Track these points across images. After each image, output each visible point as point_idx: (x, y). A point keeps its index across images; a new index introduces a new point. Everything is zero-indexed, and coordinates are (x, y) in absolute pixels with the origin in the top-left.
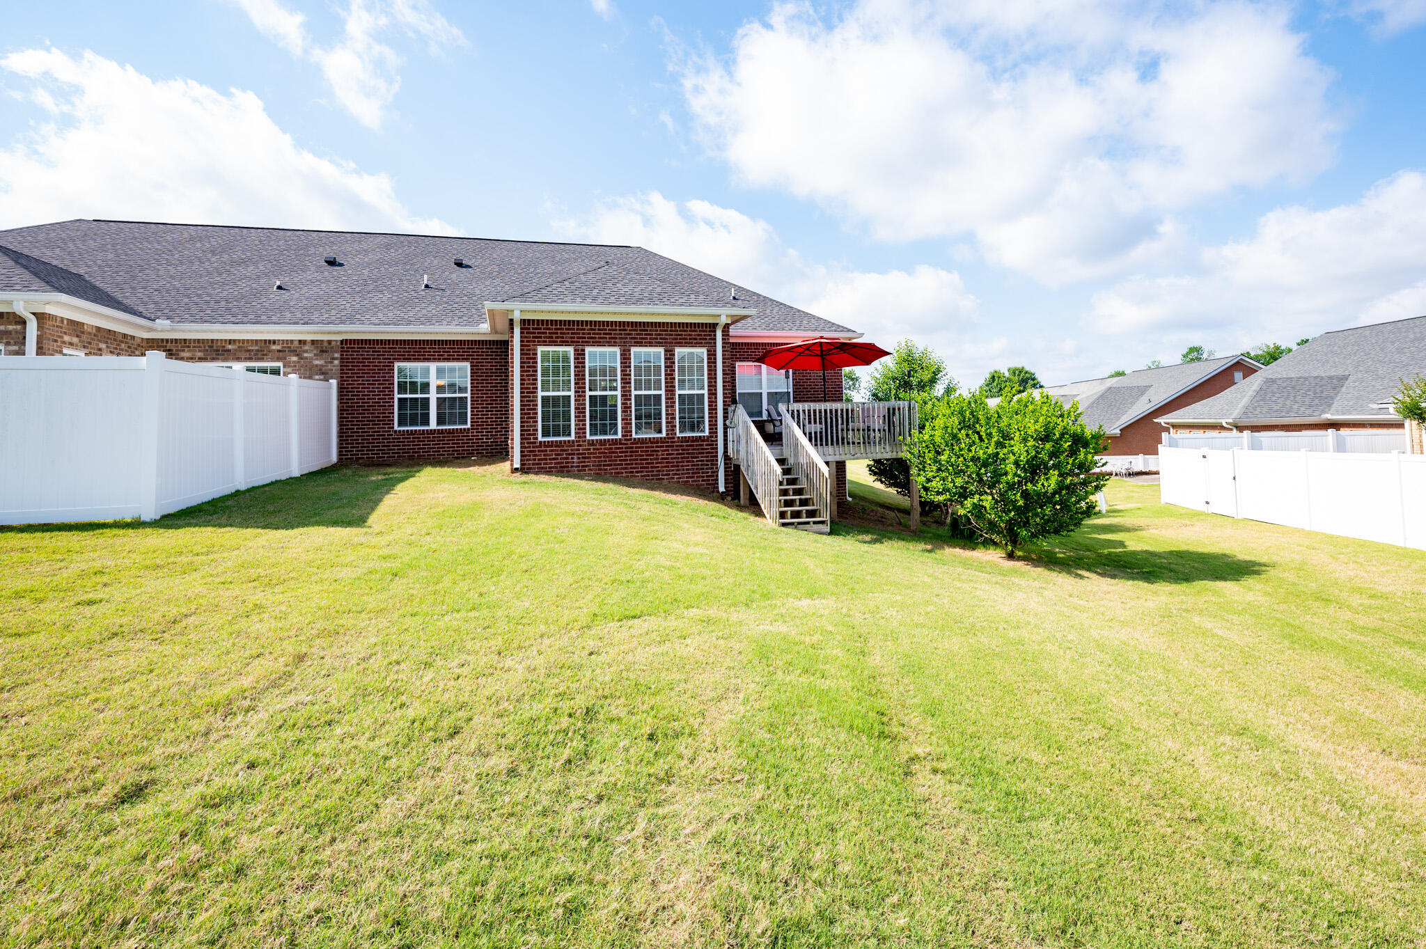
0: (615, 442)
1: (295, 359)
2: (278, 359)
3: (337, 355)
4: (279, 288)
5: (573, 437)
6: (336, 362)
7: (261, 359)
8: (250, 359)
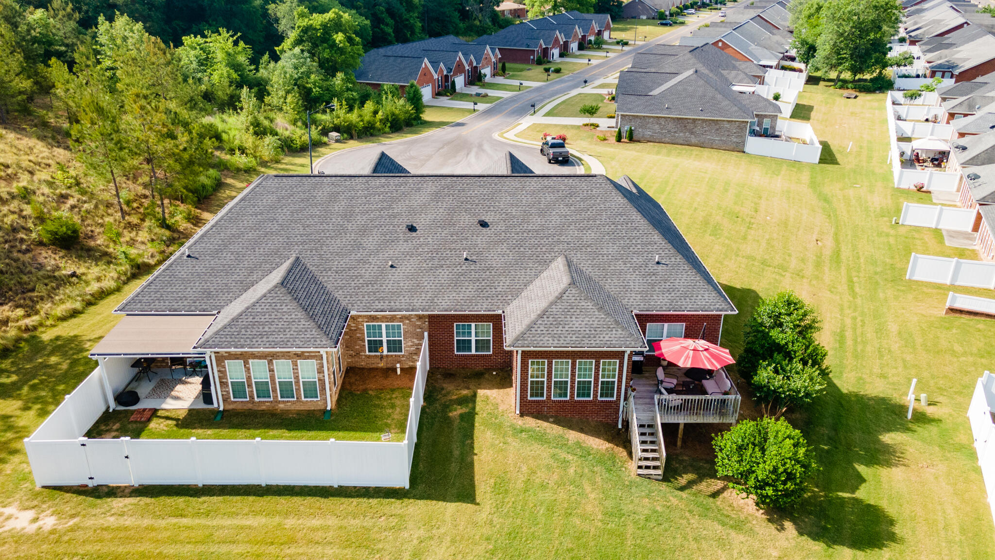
0: (565, 402)
1: (408, 321)
2: (400, 322)
3: (427, 320)
4: (392, 266)
5: (545, 398)
6: (427, 323)
7: (393, 322)
8: (388, 322)
